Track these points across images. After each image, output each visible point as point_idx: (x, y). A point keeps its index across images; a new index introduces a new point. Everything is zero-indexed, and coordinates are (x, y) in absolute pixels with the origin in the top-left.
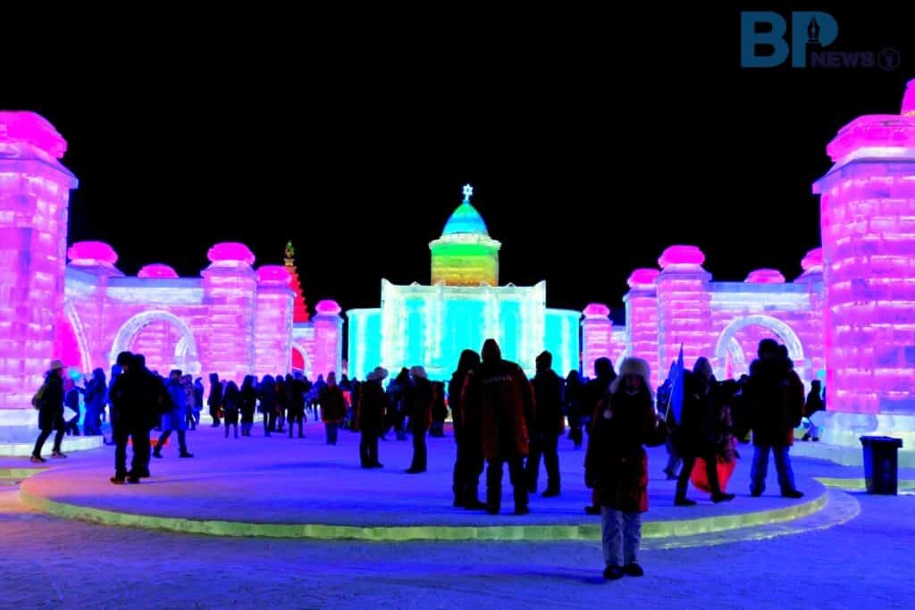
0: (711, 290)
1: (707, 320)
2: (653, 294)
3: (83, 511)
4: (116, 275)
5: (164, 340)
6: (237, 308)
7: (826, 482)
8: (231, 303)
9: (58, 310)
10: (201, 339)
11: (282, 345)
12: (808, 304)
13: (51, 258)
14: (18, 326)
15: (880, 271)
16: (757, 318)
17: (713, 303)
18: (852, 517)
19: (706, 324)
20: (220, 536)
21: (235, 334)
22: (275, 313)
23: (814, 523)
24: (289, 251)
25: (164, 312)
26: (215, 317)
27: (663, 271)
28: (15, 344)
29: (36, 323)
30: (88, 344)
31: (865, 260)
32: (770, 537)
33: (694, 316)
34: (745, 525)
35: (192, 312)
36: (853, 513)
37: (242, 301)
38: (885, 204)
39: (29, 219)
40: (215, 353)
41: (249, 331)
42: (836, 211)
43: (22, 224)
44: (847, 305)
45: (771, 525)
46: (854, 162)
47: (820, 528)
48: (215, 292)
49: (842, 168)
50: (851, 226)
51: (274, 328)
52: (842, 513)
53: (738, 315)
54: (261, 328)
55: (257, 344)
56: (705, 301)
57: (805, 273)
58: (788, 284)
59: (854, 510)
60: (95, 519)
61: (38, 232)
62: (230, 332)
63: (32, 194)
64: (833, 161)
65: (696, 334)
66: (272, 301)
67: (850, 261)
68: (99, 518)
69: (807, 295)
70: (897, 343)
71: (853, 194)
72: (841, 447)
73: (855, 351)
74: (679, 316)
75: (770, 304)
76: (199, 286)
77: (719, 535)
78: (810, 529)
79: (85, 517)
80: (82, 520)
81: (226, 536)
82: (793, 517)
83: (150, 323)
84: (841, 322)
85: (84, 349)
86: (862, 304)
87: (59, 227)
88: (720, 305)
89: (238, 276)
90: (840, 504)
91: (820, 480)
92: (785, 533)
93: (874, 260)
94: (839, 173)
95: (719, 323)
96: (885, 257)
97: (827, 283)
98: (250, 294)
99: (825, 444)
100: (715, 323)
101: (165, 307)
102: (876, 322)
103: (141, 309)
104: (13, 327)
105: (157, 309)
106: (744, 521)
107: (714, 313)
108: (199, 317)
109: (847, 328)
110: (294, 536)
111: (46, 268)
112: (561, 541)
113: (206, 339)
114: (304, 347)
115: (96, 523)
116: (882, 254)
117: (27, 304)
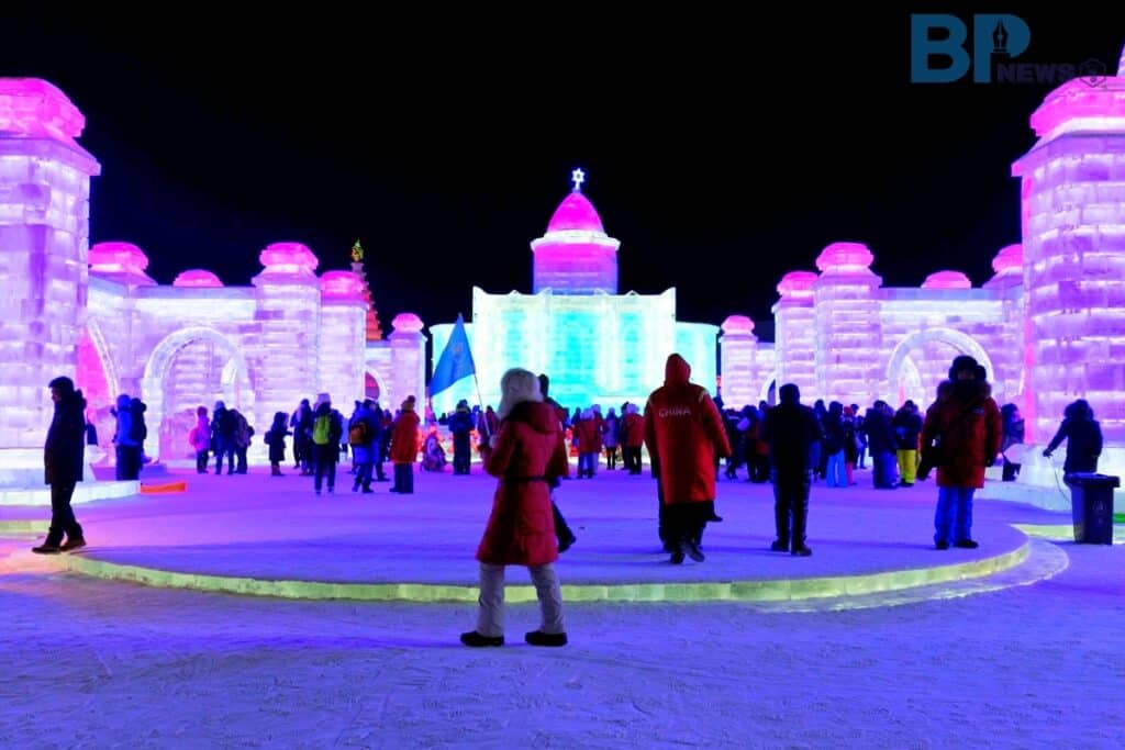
0: (882, 298)
1: (875, 335)
2: (809, 303)
3: (124, 571)
4: (147, 283)
5: (207, 363)
6: (297, 324)
7: (1027, 529)
8: (290, 318)
9: (79, 326)
10: (254, 362)
11: (354, 368)
12: (1000, 313)
13: (70, 262)
14: (32, 347)
15: (1095, 272)
16: (937, 332)
17: (884, 313)
18: (1060, 571)
19: (874, 339)
20: (295, 599)
21: (297, 356)
22: (344, 329)
23: (1014, 578)
24: (357, 253)
25: (208, 329)
26: (272, 336)
27: (822, 275)
28: (30, 369)
29: (55, 343)
30: (115, 368)
31: (1076, 259)
32: (962, 595)
33: (861, 330)
34: (932, 582)
35: (243, 329)
36: (1061, 566)
37: (304, 315)
38: (1101, 188)
39: (42, 214)
40: (271, 379)
41: (312, 351)
42: (1040, 197)
43: (33, 220)
44: (1053, 314)
45: (962, 581)
46: (1064, 137)
47: (1021, 584)
48: (269, 305)
49: (1049, 144)
50: (1059, 217)
51: (342, 347)
52: (1047, 566)
53: (914, 328)
54: (325, 348)
55: (322, 368)
56: (874, 312)
57: (997, 276)
58: (976, 290)
59: (1061, 563)
60: (141, 580)
61: (53, 230)
62: (289, 353)
63: (44, 183)
64: (1037, 135)
65: (862, 351)
66: (339, 315)
67: (1057, 259)
68: (145, 579)
69: (999, 304)
70: (1113, 361)
71: (1062, 176)
72: (1042, 488)
73: (1062, 370)
74: (842, 330)
75: (953, 314)
76: (250, 296)
77: (901, 594)
78: (1010, 586)
79: (128, 578)
80: (124, 581)
81: (300, 599)
82: (989, 572)
83: (191, 343)
84: (1042, 334)
85: (111, 376)
86: (1071, 312)
87: (80, 225)
88: (893, 316)
89: (298, 284)
90: (1044, 555)
91: (1018, 527)
92: (981, 591)
93: (1088, 258)
94: (1045, 150)
95: (891, 339)
96: (1101, 254)
97: (1028, 287)
98: (313, 306)
99: (1023, 484)
100: (886, 339)
101: (209, 323)
102: (1088, 335)
103: (179, 326)
104: (26, 349)
105: (201, 325)
106: (931, 576)
107: (884, 327)
108: (250, 335)
109: (1052, 343)
110: (385, 598)
111: (65, 274)
112: (710, 601)
113: (259, 362)
114: (380, 372)
115: (141, 585)
116: (1097, 251)
117: (42, 320)
